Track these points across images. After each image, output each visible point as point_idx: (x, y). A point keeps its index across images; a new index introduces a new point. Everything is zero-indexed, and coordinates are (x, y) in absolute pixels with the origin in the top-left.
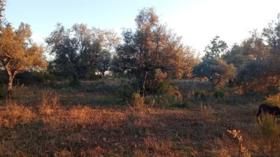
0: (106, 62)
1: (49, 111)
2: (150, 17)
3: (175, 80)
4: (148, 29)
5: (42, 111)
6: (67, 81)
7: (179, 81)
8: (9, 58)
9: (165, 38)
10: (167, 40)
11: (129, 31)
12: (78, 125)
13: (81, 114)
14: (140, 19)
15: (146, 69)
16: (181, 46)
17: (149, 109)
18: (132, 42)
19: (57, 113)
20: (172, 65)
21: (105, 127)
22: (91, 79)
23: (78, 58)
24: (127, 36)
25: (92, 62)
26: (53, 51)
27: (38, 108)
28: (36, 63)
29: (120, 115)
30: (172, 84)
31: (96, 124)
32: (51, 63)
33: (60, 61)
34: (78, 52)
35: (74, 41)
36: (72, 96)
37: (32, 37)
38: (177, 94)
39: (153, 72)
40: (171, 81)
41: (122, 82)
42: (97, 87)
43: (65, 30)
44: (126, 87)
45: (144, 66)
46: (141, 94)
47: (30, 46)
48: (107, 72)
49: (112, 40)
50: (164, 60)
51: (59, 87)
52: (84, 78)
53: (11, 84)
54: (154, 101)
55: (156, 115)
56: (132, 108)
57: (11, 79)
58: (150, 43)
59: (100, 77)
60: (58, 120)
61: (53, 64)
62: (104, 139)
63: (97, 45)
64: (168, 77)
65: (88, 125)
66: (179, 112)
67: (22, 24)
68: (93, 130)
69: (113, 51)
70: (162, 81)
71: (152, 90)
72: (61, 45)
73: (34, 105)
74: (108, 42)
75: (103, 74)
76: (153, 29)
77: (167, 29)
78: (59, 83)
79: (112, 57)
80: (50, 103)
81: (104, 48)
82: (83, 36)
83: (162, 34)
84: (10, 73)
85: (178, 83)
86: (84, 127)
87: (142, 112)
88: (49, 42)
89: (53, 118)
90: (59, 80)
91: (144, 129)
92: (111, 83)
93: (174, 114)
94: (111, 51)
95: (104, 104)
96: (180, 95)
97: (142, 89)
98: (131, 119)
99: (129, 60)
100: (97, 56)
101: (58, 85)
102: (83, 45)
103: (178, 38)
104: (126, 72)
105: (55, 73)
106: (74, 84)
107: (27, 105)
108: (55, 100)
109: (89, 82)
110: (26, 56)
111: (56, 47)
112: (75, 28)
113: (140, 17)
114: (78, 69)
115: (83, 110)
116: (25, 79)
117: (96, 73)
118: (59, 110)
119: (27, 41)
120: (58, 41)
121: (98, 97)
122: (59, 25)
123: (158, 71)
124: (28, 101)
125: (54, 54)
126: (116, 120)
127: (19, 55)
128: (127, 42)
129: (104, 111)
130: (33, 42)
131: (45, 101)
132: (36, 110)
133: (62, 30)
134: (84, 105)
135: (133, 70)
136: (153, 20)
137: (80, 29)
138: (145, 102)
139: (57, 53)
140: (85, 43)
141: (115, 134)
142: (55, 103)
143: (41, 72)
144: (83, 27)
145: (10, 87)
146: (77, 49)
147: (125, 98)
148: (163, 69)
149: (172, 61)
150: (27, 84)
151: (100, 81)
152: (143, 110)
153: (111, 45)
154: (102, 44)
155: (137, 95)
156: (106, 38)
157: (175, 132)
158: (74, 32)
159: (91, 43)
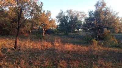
0: (80, 25)
1: (57, 45)
2: (102, 4)
3: (114, 34)
4: (101, 9)
5: (55, 44)
6: (64, 33)
7: (116, 34)
8: (43, 24)
9: (110, 13)
10: (111, 14)
11: (91, 11)
12: (68, 51)
13: (69, 47)
14: (97, 5)
15: (99, 28)
16: (118, 17)
17: (100, 47)
18: (93, 16)
19: (60, 45)
20: (113, 27)
21: (79, 53)
22: (73, 32)
23: (68, 24)
24: (90, 13)
25: (74, 25)
26: (58, 21)
27: (53, 43)
28: (53, 26)
29: (85, 48)
30: (112, 36)
31: (75, 51)
32: (58, 26)
33: (61, 25)
34: (68, 21)
35: (67, 17)
36: (65, 39)
37: (51, 16)
38: (115, 41)
39: (103, 30)
40: (111, 34)
41: (87, 34)
42: (75, 36)
43: (64, 12)
44: (88, 36)
45: (98, 27)
46: (96, 40)
47: (50, 19)
48: (80, 30)
49: (83, 15)
50: (108, 24)
51: (61, 36)
52: (70, 32)
53: (44, 34)
54: (103, 43)
55: (103, 50)
56: (91, 46)
57: (44, 32)
58: (102, 16)
59: (77, 32)
60: (60, 48)
61: (59, 26)
62: (79, 58)
63: (76, 18)
64: (110, 32)
65: (72, 51)
66: (116, 49)
67: (48, 11)
68: (74, 53)
69: (83, 20)
70: (107, 34)
71: (102, 38)
72: (62, 19)
73: (52, 42)
74: (81, 16)
75: (78, 30)
76: (104, 9)
77: (111, 9)
78: (60, 34)
79: (83, 23)
80: (57, 41)
81: (79, 19)
82: (71, 15)
83: (108, 11)
84: (43, 30)
85: (116, 35)
86: (70, 52)
87: (96, 48)
88: (57, 17)
89: (59, 47)
90: (60, 33)
91: (97, 56)
92: (82, 35)
93: (113, 50)
94: (82, 20)
95: (79, 43)
96: (116, 41)
97: (96, 37)
98: (91, 51)
99: (90, 24)
100: (76, 23)
101: (60, 35)
102: (70, 18)
103: (116, 13)
104: (89, 29)
105: (59, 30)
106: (66, 34)
107: (49, 42)
108: (59, 40)
109: (72, 34)
110: (49, 23)
111: (60, 20)
112: (67, 11)
113: (97, 4)
114: (68, 28)
115: (70, 45)
116: (48, 32)
117: (75, 30)
118: (61, 45)
119: (49, 17)
120: (61, 17)
121: (76, 40)
122: (61, 10)
123: (105, 29)
124: (50, 40)
125: (59, 22)
126: (84, 51)
127: (47, 23)
128: (90, 16)
129: (79, 46)
130: (51, 18)
131: (56, 40)
132: (53, 44)
133: (62, 12)
134: (70, 43)
135: (92, 28)
136: (104, 5)
137: (70, 12)
138: (98, 44)
139: (60, 22)
140: (71, 17)
141: (84, 56)
142: (59, 41)
143: (54, 29)
144: (71, 11)
145: (44, 35)
146: (68, 20)
147: (88, 41)
148: (108, 28)
149: (113, 24)
150: (49, 34)
151: (77, 33)
152: (97, 47)
153: (82, 18)
154: (78, 17)
155: (94, 40)
156: (80, 15)
157: (113, 59)
158: (67, 13)
159: (74, 17)
